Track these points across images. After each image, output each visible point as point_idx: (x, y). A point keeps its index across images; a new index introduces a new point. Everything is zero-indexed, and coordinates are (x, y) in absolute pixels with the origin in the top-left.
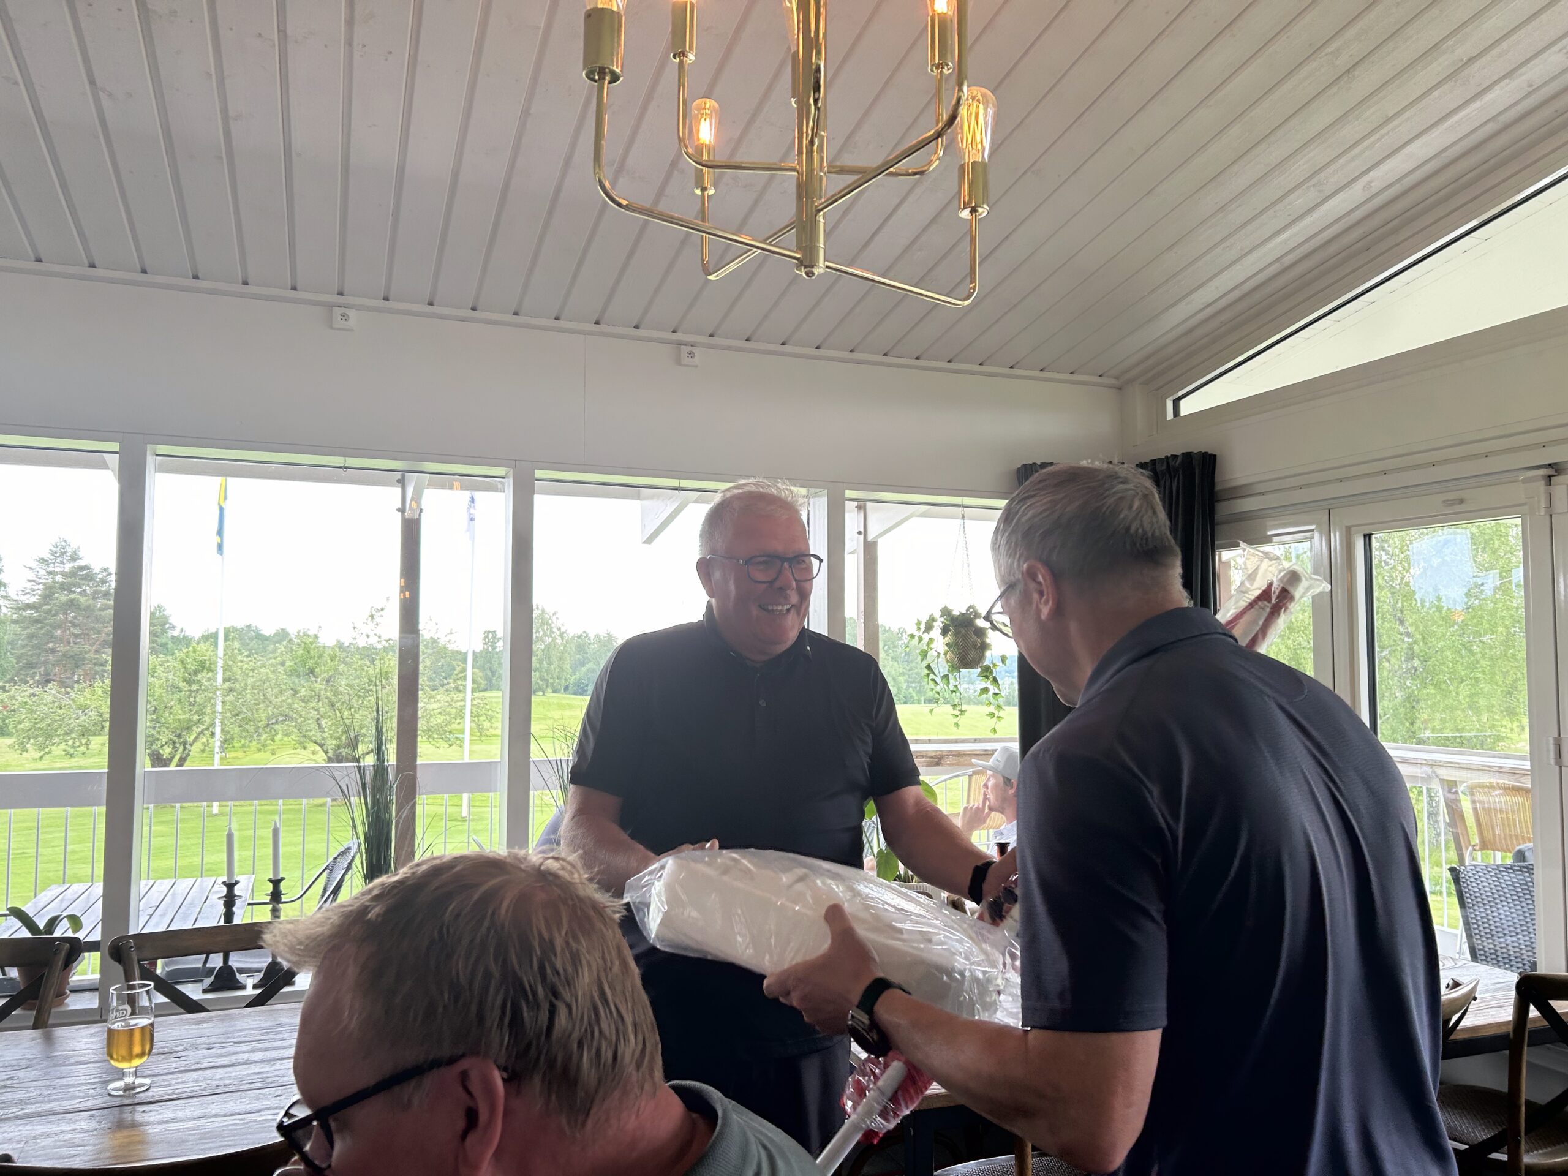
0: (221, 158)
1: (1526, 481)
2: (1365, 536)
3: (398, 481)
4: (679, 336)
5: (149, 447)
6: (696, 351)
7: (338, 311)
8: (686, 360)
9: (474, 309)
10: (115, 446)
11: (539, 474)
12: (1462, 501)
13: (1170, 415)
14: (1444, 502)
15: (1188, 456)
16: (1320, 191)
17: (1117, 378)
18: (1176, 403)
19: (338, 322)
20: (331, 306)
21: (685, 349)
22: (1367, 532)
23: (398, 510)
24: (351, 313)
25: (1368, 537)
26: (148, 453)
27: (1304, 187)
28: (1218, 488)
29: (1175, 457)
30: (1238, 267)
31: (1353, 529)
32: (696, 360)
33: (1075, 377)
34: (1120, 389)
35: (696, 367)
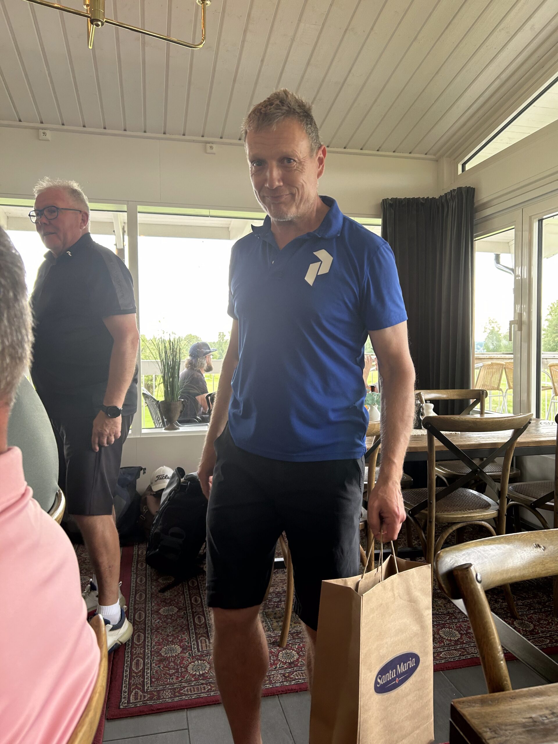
2: (539, 221)
4: (205, 139)
6: (214, 146)
7: (41, 131)
8: (209, 150)
9: (104, 128)
11: (140, 208)
13: (460, 172)
15: (460, 189)
17: (435, 155)
18: (464, 165)
19: (42, 136)
20: (38, 129)
21: (208, 145)
22: (540, 218)
24: (48, 132)
25: (541, 221)
28: (476, 205)
29: (454, 190)
31: (533, 217)
32: (214, 150)
33: (411, 155)
34: (437, 161)
35: (214, 154)
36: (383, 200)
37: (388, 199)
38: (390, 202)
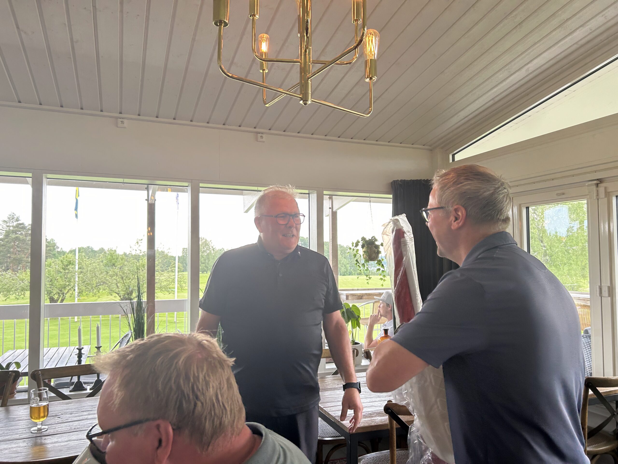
0: (71, 58)
1: (588, 186)
2: (526, 208)
3: (146, 188)
4: (257, 130)
5: (44, 175)
6: (264, 136)
7: (120, 120)
8: (259, 139)
9: (174, 119)
10: (30, 175)
11: (201, 185)
12: (563, 194)
13: (451, 161)
14: (557, 194)
16: (509, 72)
17: (430, 146)
18: (453, 156)
19: (120, 124)
20: (117, 118)
21: (259, 135)
22: (527, 206)
23: (146, 200)
24: (125, 121)
25: (528, 208)
26: (44, 177)
27: (503, 70)
30: (477, 102)
31: (522, 205)
32: (264, 139)
33: (414, 146)
34: (431, 150)
35: (264, 142)
36: (394, 181)
37: (398, 180)
38: (400, 183)
